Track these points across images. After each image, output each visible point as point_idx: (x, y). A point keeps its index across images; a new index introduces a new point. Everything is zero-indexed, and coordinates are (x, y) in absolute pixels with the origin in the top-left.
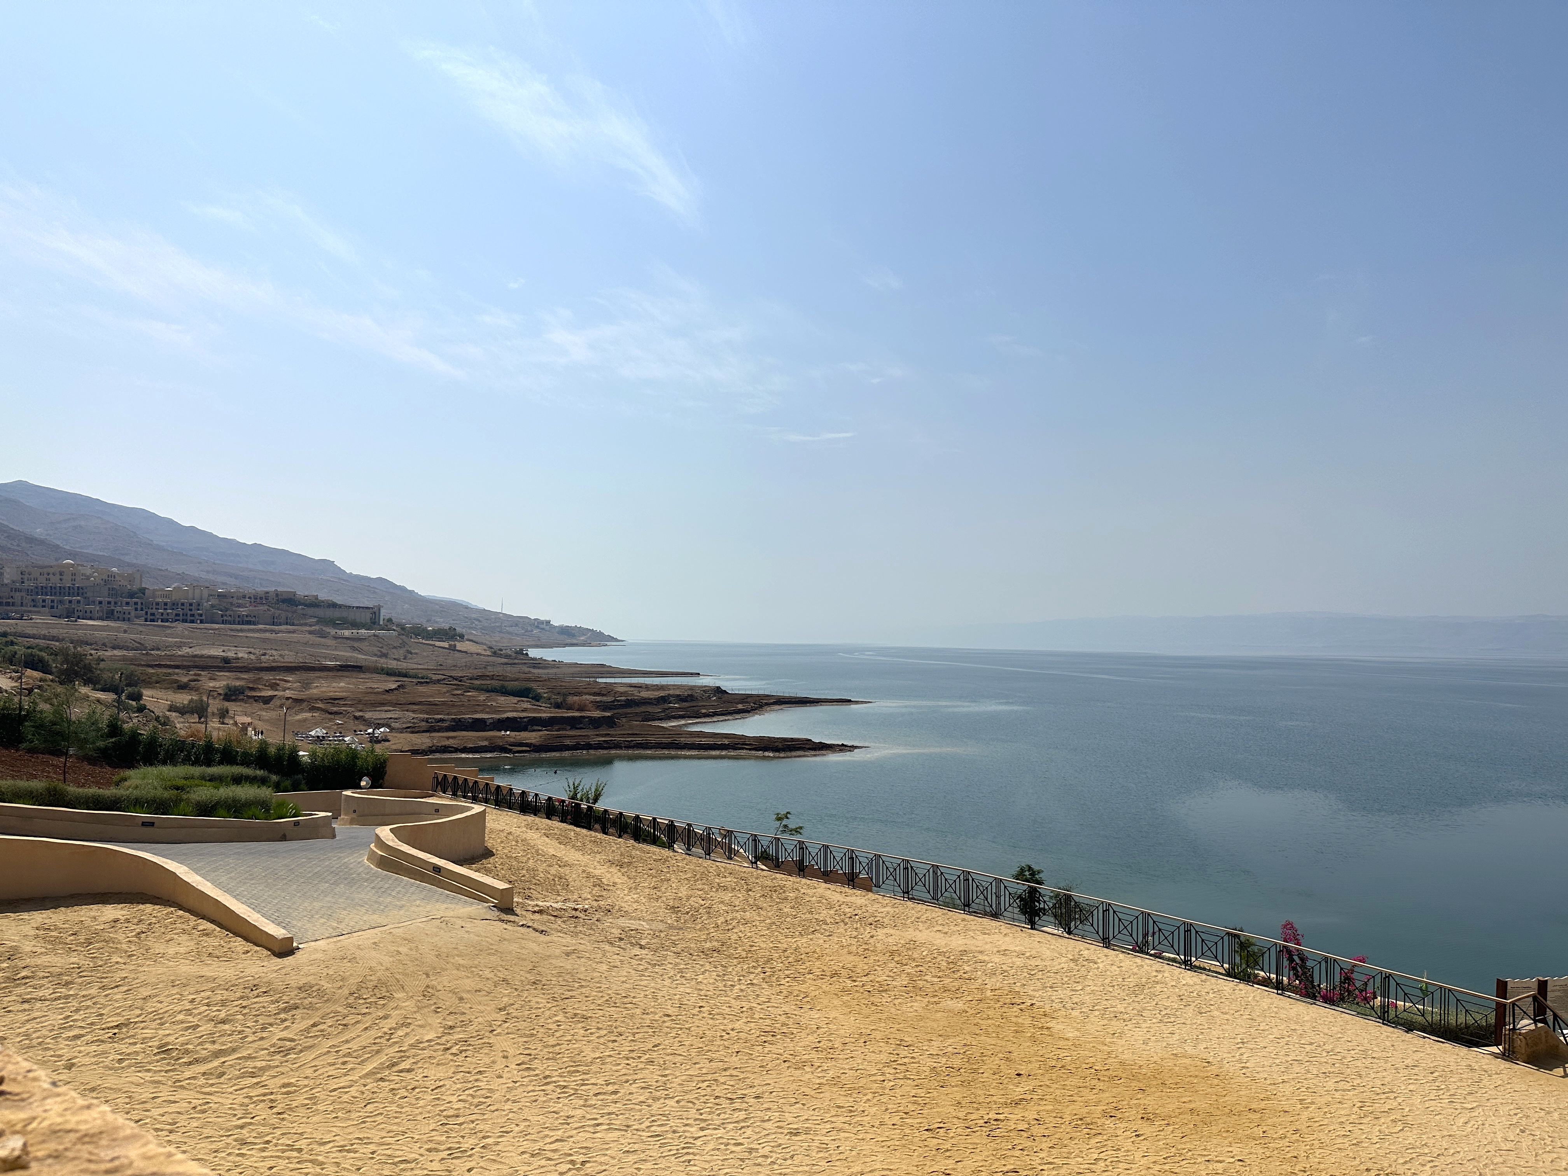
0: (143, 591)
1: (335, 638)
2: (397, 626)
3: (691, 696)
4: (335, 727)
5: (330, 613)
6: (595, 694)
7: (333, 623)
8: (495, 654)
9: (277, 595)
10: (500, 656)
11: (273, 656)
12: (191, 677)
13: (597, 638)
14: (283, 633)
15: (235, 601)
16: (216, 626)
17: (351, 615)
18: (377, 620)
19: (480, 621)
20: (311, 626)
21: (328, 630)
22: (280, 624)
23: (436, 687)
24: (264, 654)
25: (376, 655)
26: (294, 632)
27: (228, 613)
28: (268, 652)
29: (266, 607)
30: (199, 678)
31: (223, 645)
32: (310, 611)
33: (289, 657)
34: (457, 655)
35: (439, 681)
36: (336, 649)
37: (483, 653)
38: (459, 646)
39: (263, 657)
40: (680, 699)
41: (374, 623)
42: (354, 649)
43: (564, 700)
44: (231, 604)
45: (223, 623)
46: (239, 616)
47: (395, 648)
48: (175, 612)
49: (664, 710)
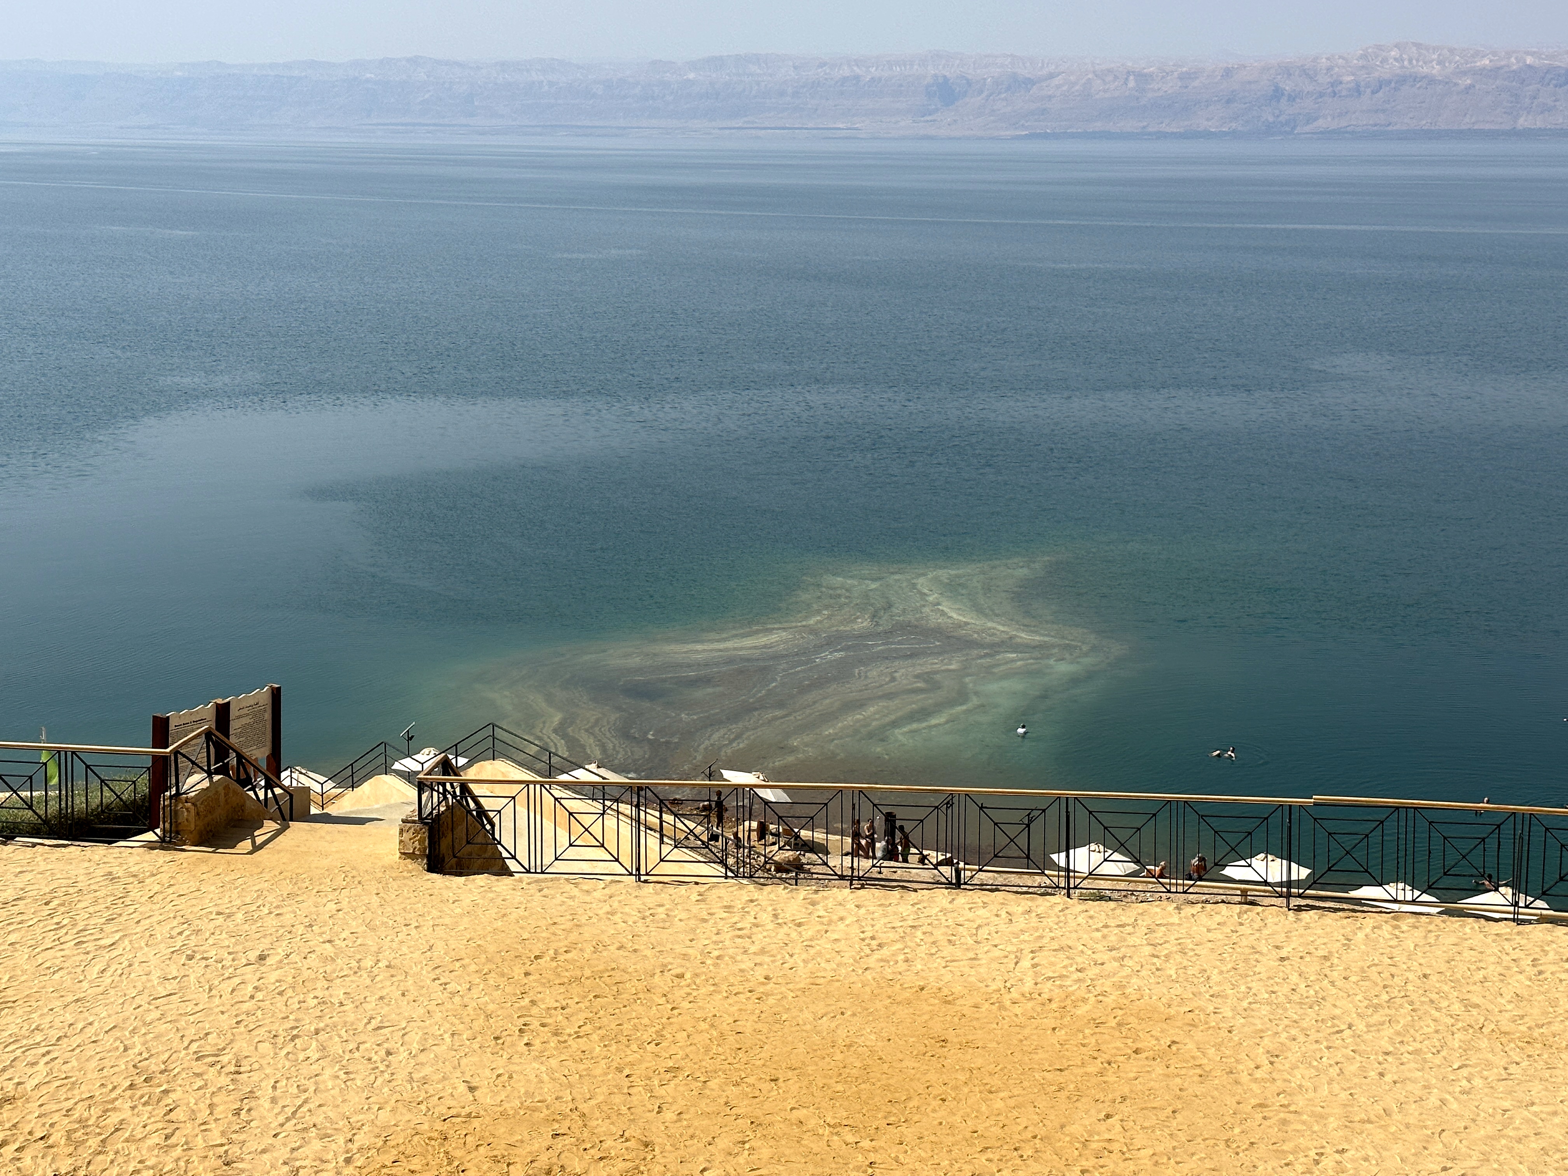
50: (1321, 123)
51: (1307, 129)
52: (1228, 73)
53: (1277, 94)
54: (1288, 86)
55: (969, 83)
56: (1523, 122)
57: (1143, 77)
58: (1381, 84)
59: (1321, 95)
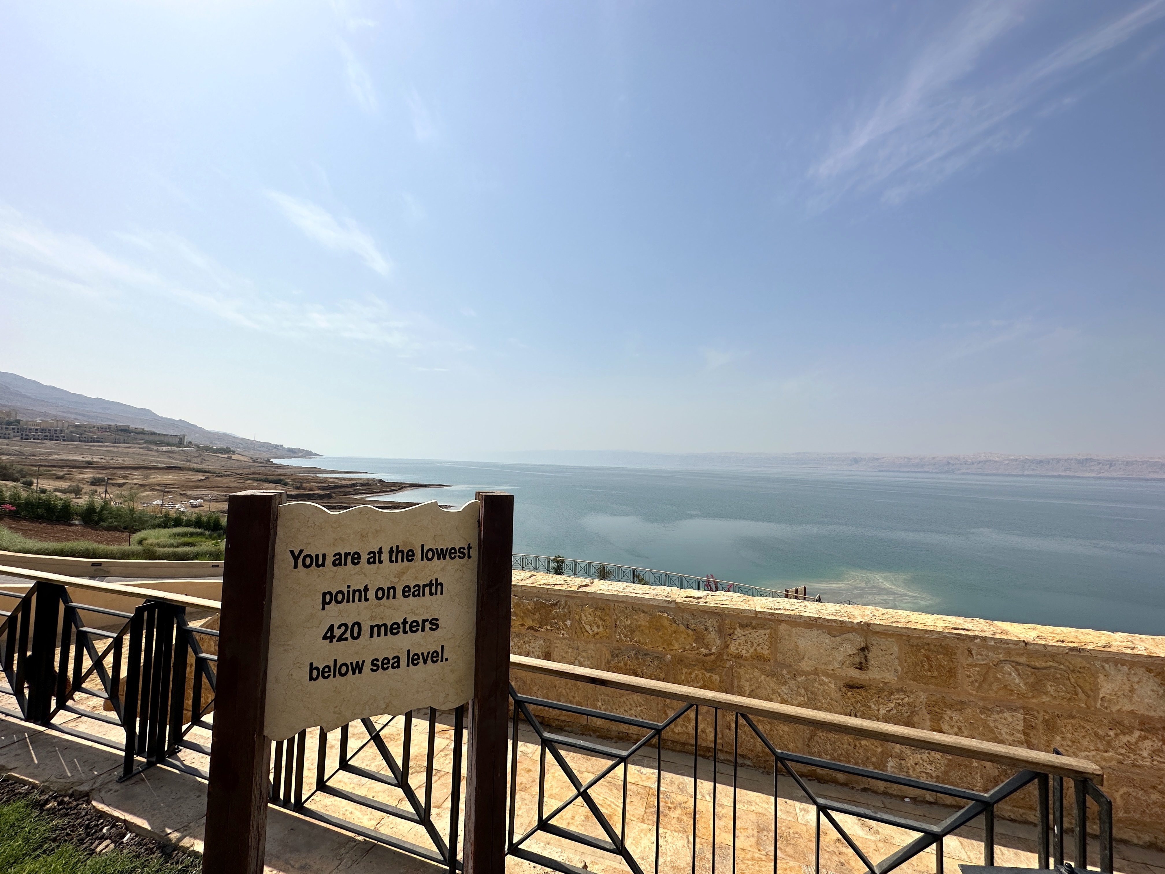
0: (18, 422)
1: (157, 451)
2: (195, 445)
3: (368, 483)
4: (168, 499)
5: (152, 438)
6: (317, 482)
7: (155, 443)
8: (254, 461)
9: (117, 427)
10: (257, 462)
11: (119, 461)
12: (65, 473)
13: (308, 454)
14: (122, 448)
15: (88, 429)
16: (76, 443)
17: (166, 440)
18: (182, 442)
19: (242, 444)
20: (140, 444)
21: (152, 447)
22: (120, 443)
23: (228, 479)
24: (112, 460)
25: (184, 461)
26: (129, 447)
27: (83, 436)
28: (114, 458)
29: (109, 434)
30: (71, 473)
31: (82, 454)
32: (140, 436)
33: (129, 462)
34: (232, 461)
35: (228, 475)
36: (158, 457)
37: (248, 460)
38: (233, 457)
39: (111, 461)
40: (362, 485)
41: (181, 444)
42: (170, 457)
43: (301, 485)
44: (85, 431)
45: (80, 441)
46: (91, 438)
47: (195, 457)
48: (44, 435)
49: (355, 490)
50: (962, 471)
51: (958, 472)
52: (934, 458)
53: (949, 463)
54: (952, 462)
55: (862, 459)
56: (1026, 473)
57: (909, 459)
58: (980, 462)
59: (961, 464)
